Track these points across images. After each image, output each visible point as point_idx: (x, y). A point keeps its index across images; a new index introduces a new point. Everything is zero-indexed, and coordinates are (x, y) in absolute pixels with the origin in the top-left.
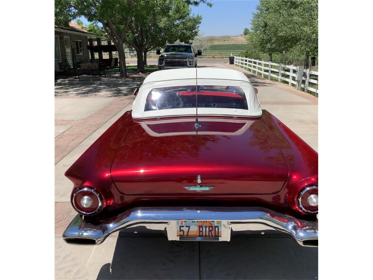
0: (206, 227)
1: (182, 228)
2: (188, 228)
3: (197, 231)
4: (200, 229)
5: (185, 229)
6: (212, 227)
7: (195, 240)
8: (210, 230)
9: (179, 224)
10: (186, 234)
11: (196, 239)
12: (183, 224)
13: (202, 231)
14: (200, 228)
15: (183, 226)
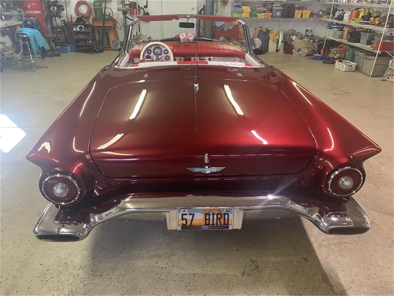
0: (213, 214)
1: (184, 217)
2: (192, 216)
3: (203, 219)
4: (206, 217)
5: (189, 217)
6: (221, 214)
7: (200, 229)
8: (218, 217)
9: (181, 212)
10: (189, 223)
11: (202, 228)
12: (186, 211)
13: (209, 219)
14: (207, 215)
15: (186, 214)
